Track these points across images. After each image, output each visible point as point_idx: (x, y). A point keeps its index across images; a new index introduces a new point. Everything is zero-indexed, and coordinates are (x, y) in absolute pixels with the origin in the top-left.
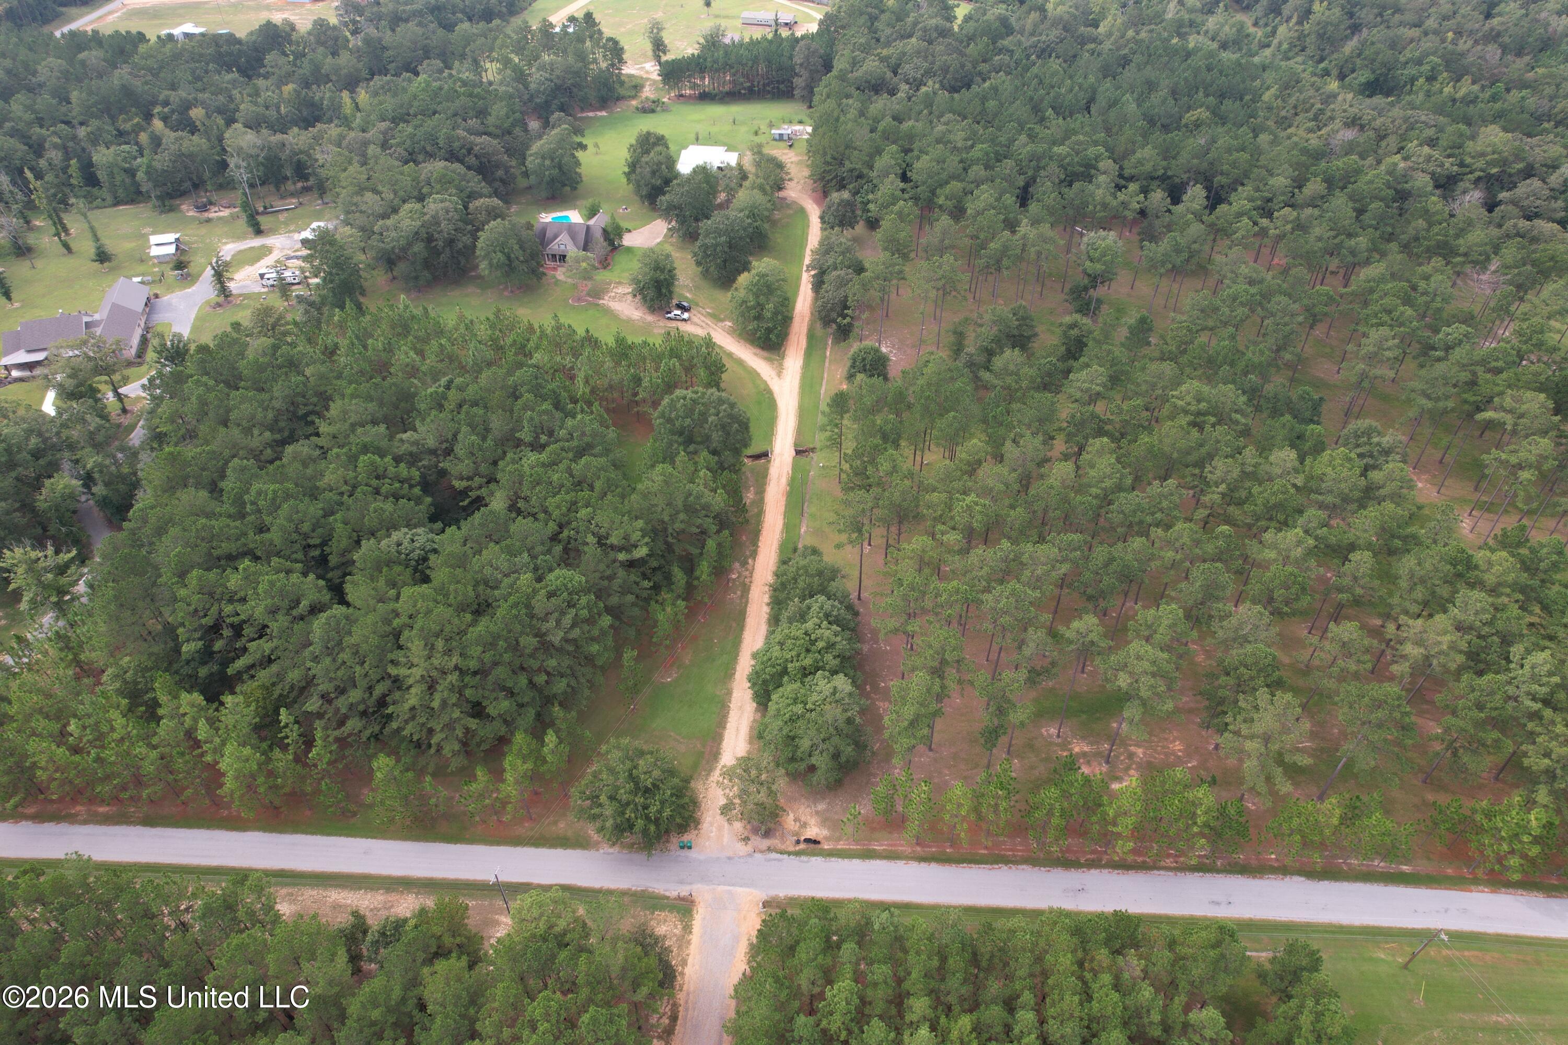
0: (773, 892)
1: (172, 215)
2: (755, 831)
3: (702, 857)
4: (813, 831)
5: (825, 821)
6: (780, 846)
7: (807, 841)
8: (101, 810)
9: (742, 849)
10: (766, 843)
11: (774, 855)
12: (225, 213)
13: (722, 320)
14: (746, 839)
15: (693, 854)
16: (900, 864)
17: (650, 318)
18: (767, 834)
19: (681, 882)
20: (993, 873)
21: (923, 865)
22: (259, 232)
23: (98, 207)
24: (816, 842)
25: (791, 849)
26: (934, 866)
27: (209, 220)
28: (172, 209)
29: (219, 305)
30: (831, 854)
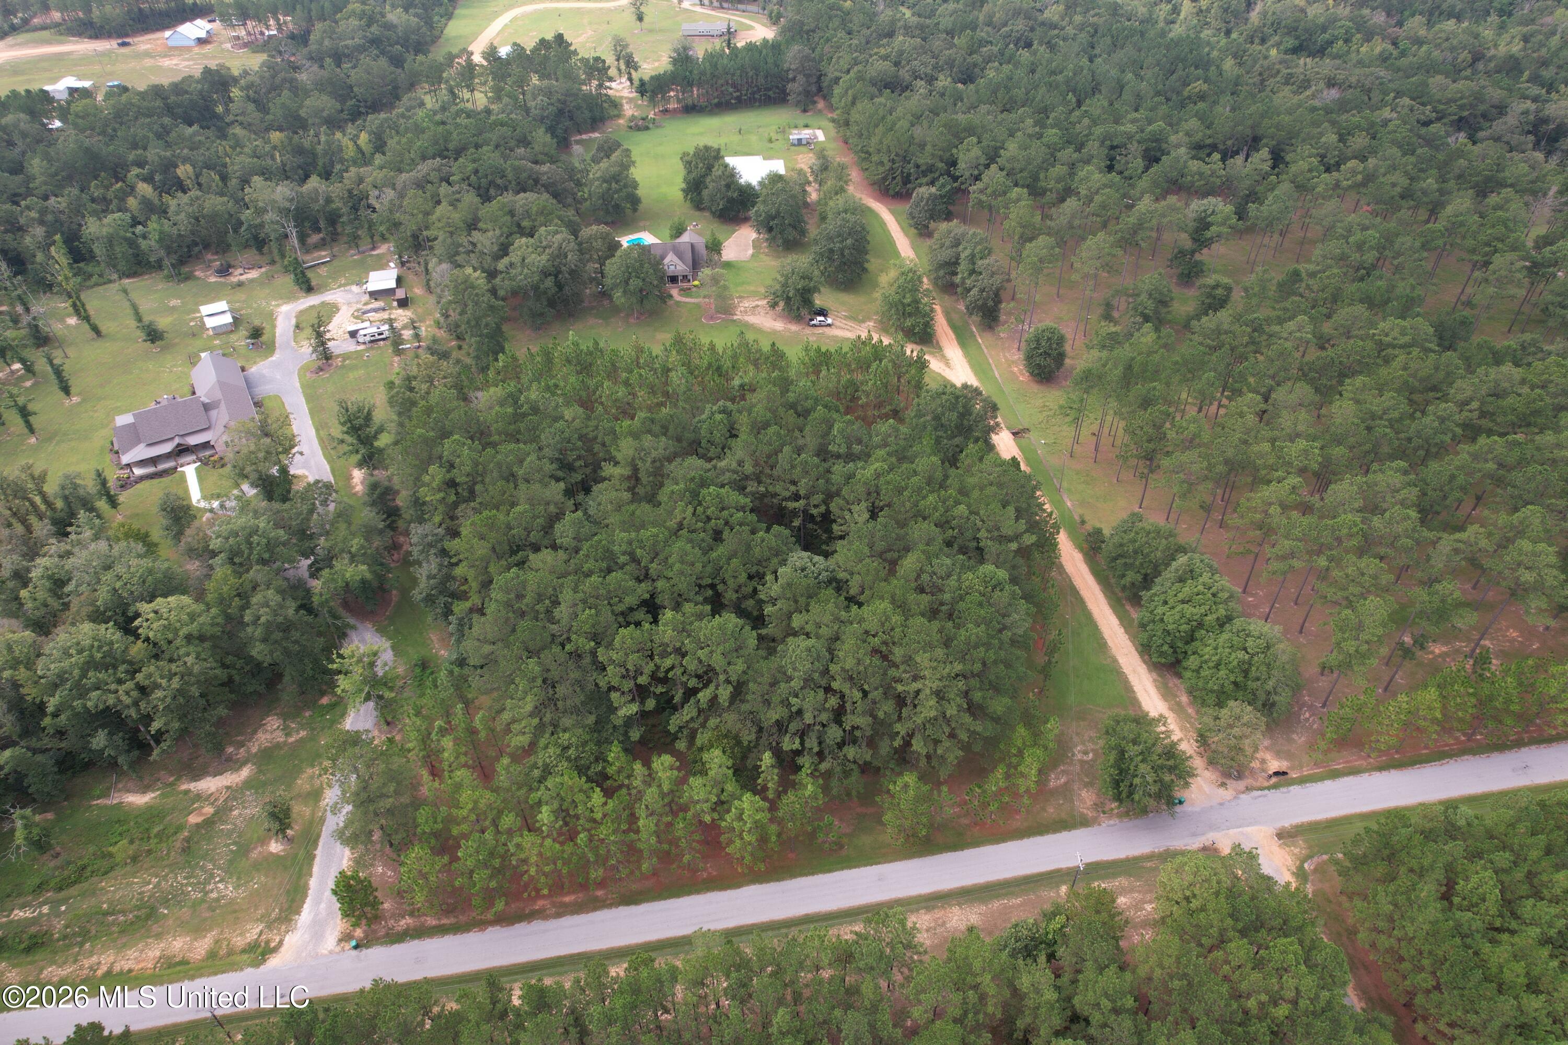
0: (1279, 825)
1: (189, 284)
2: (1228, 775)
3: (1197, 809)
4: (1274, 765)
5: (1278, 755)
6: (1255, 784)
7: (1277, 774)
8: (567, 899)
9: (1225, 794)
10: (1241, 785)
11: (1256, 793)
12: (253, 274)
13: (863, 321)
14: (1223, 785)
15: (1186, 808)
16: (1365, 776)
17: (794, 328)
18: (1240, 777)
19: (1194, 835)
20: (1445, 767)
21: (1385, 773)
22: (309, 289)
23: (97, 285)
24: (1284, 773)
25: (1266, 784)
26: (1393, 772)
27: (240, 284)
28: (189, 277)
29: (321, 369)
30: (1302, 781)
